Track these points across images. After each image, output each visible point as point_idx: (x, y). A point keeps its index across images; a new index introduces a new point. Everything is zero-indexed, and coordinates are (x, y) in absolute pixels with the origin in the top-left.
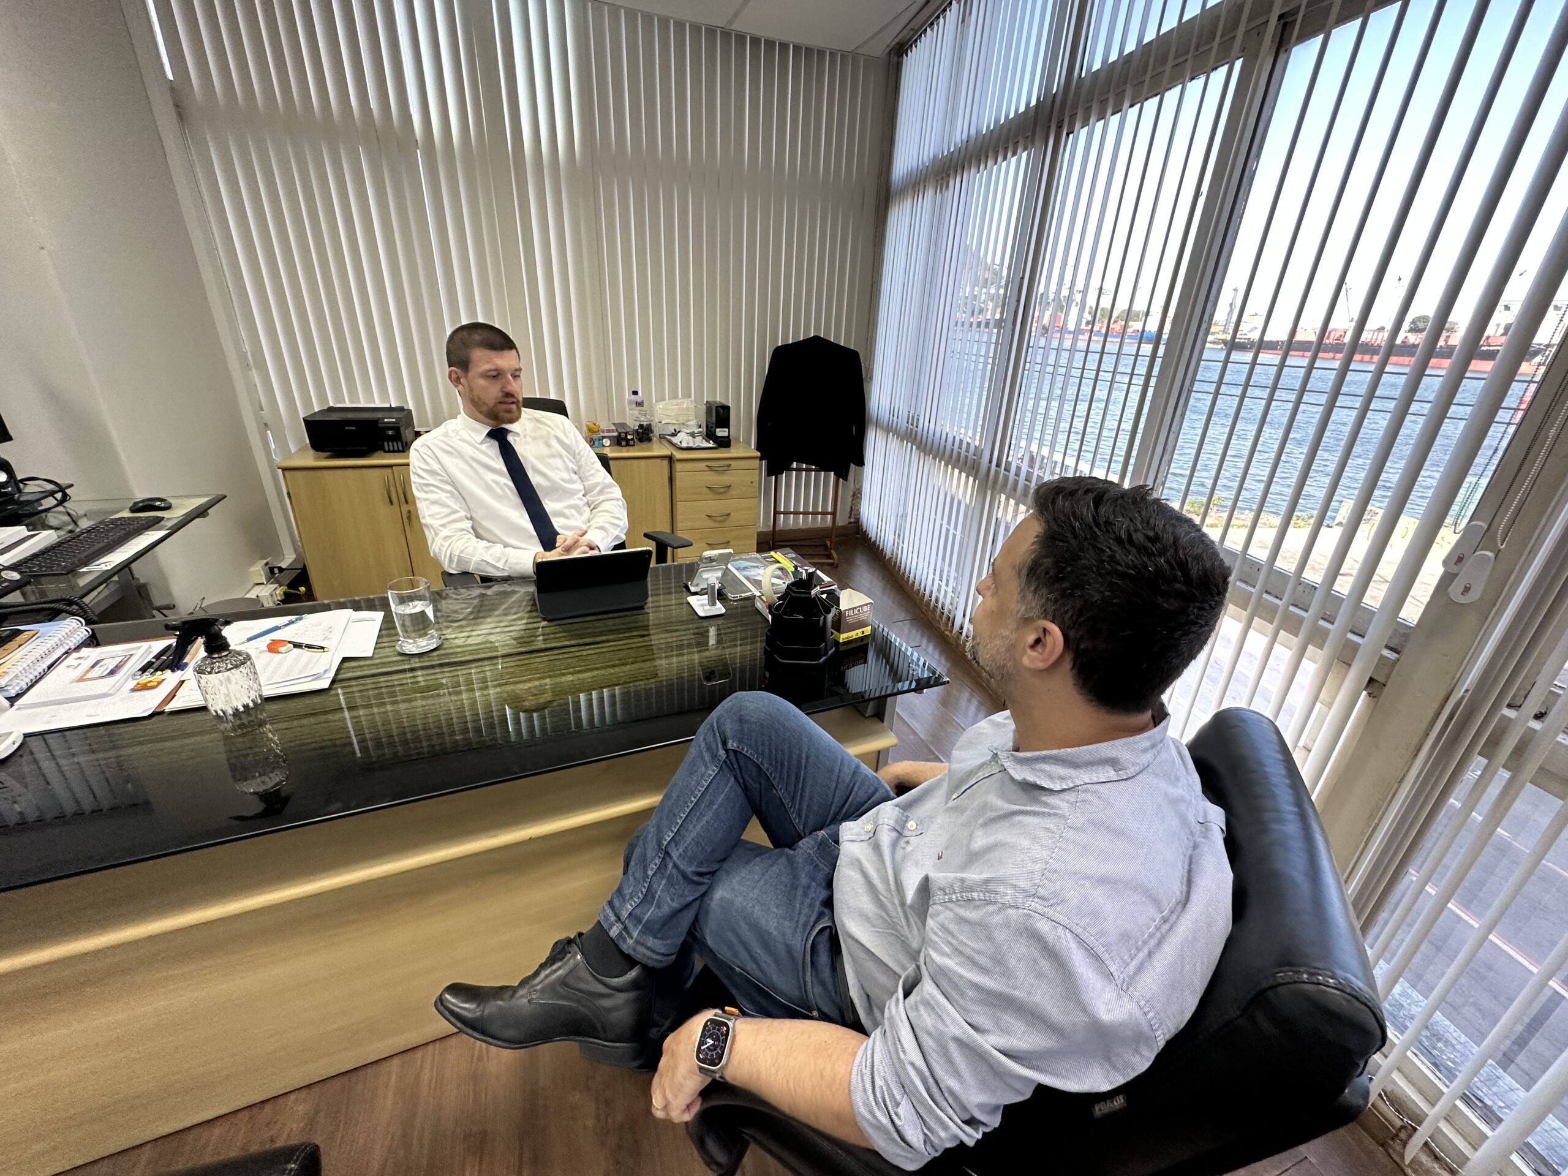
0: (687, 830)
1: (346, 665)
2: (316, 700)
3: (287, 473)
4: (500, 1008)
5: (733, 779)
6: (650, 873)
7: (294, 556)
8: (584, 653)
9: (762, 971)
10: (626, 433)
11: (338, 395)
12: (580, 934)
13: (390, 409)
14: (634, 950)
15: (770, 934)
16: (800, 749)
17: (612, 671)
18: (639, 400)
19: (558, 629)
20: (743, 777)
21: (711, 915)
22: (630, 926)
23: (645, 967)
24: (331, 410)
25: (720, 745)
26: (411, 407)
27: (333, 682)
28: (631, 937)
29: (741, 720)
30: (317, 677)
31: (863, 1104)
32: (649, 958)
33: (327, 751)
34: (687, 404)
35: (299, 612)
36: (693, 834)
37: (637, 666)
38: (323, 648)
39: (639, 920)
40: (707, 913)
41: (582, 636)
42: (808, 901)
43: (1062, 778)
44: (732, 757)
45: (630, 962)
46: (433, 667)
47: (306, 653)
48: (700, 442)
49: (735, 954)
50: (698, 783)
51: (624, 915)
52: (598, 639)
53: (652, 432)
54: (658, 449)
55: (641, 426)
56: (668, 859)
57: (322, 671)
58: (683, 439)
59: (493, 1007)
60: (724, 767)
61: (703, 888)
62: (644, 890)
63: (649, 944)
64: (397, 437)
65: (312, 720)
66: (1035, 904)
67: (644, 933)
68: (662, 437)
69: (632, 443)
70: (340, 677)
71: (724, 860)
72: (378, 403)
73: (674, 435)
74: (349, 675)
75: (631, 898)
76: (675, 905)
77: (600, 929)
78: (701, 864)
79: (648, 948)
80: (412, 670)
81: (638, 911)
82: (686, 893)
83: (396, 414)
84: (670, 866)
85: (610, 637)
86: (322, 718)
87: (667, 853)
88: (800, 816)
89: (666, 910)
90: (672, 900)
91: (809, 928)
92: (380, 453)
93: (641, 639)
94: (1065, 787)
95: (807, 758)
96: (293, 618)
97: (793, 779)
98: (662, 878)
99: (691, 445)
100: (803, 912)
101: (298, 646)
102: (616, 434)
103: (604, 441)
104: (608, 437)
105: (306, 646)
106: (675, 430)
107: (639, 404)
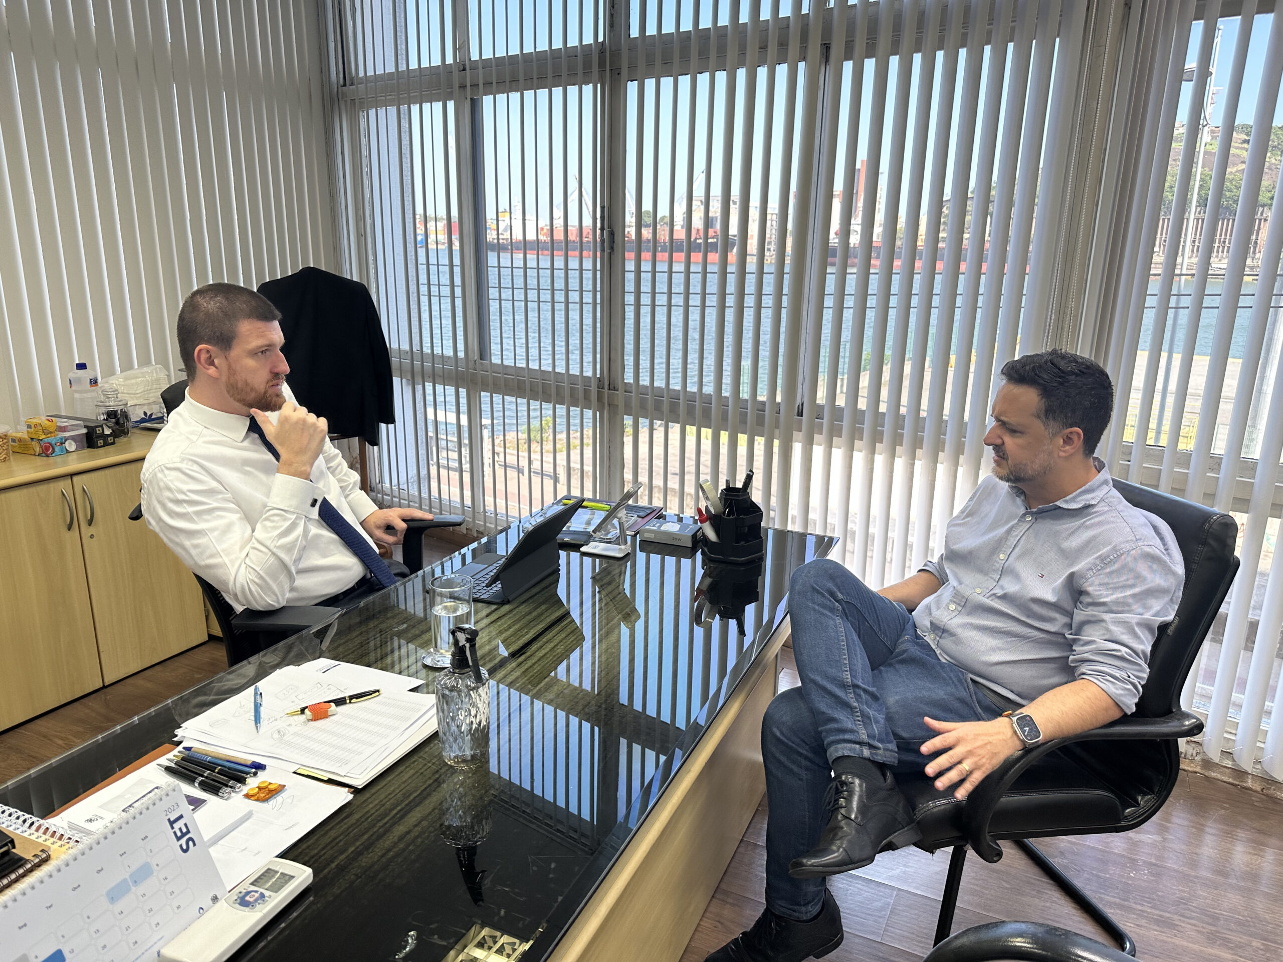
0: (855, 665)
6: (855, 705)
10: (103, 427)
14: (885, 756)
22: (873, 742)
25: (833, 600)
28: (879, 750)
39: (874, 737)
43: (1093, 498)
51: (865, 738)
53: (127, 420)
55: (112, 414)
56: (857, 690)
60: (842, 614)
62: (859, 718)
63: (890, 748)
68: (136, 426)
69: (110, 440)
75: (857, 727)
79: (891, 751)
81: (869, 732)
84: (862, 694)
87: (855, 686)
89: (882, 721)
94: (1098, 501)
98: (863, 704)
101: (340, 702)
102: (84, 431)
103: (67, 444)
104: (73, 438)
105: (351, 697)
106: (145, 414)
107: (94, 382)
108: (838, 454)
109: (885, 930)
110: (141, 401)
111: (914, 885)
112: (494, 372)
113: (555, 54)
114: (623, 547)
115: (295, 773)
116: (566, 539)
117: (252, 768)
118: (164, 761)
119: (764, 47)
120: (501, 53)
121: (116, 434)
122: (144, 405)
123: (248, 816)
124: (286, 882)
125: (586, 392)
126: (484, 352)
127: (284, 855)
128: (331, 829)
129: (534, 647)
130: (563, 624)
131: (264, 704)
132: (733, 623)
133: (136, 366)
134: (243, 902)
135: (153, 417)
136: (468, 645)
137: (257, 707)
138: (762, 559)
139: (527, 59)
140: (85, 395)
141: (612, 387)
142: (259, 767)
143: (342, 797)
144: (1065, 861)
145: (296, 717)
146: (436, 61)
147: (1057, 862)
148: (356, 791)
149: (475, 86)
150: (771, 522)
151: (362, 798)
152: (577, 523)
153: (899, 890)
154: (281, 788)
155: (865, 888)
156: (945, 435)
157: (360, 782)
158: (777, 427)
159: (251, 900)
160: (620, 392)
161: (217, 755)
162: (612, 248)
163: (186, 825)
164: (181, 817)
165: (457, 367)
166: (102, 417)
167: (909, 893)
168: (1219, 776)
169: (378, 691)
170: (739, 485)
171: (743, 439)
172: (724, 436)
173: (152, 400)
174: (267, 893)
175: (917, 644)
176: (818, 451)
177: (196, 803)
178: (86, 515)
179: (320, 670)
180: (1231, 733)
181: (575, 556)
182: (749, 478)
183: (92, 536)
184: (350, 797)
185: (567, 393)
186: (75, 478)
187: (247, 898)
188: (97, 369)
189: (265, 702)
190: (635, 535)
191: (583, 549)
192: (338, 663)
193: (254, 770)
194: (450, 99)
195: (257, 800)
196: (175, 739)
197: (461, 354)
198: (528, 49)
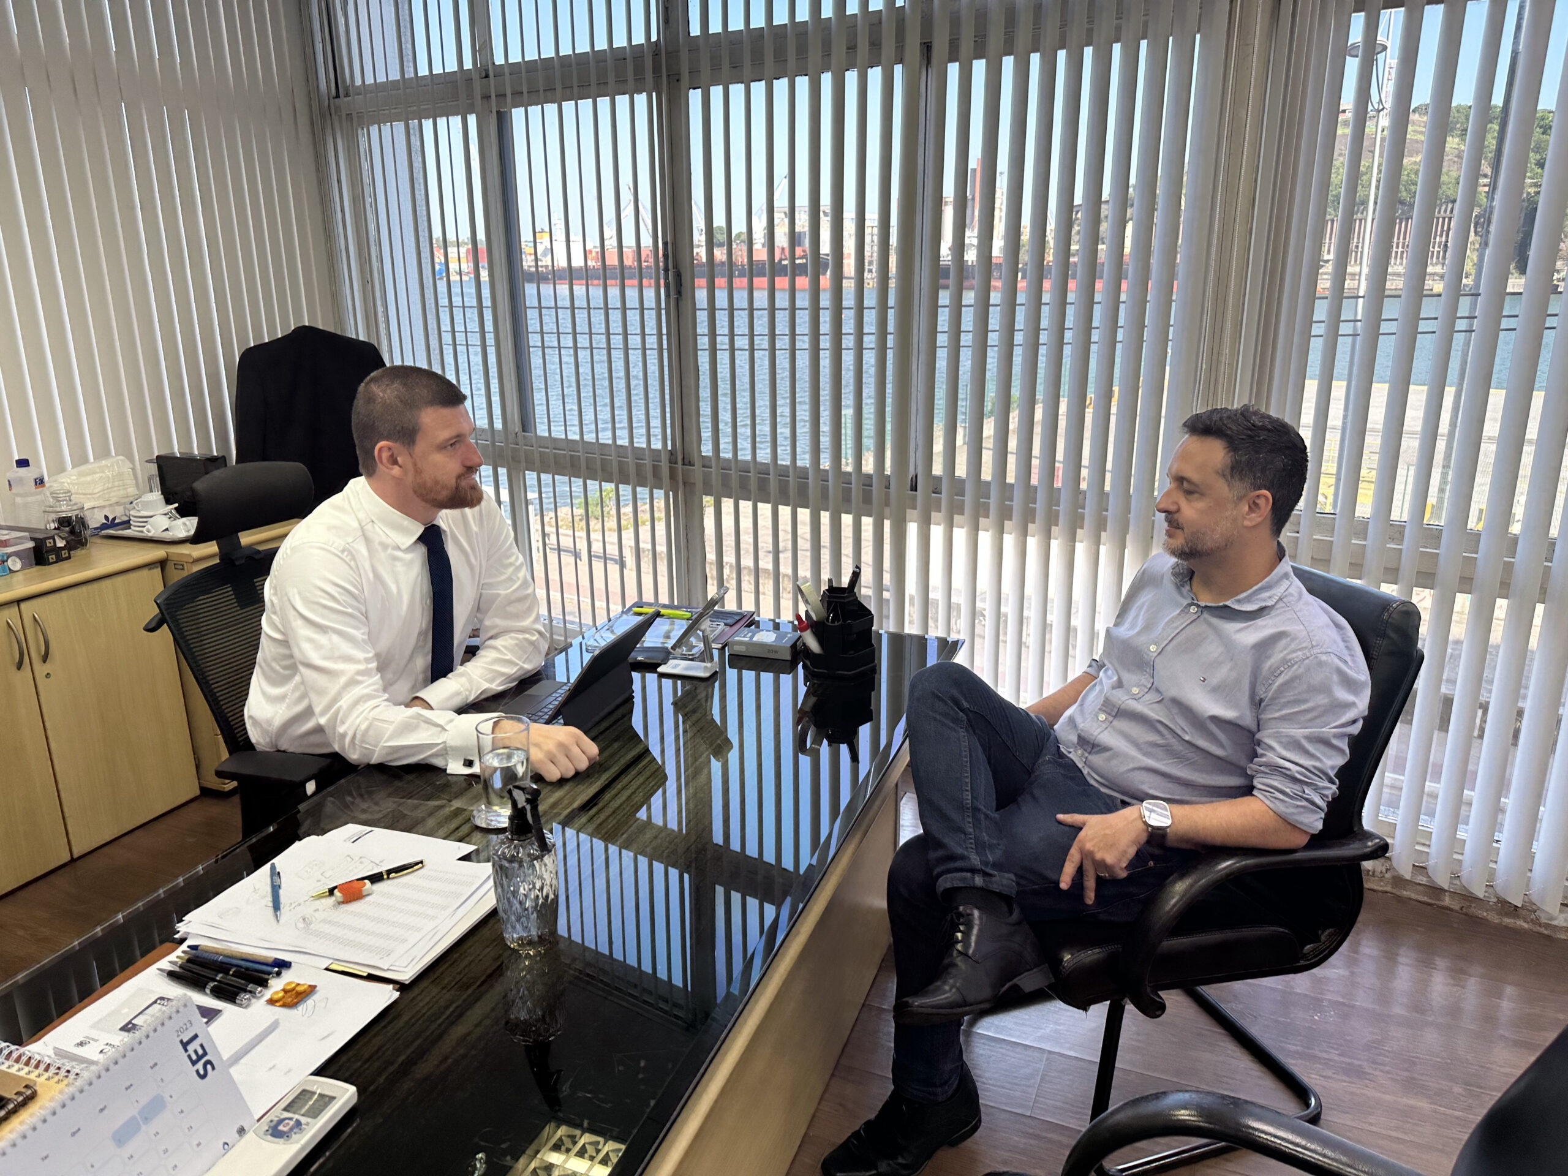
6: (970, 830)
10: (46, 540)
25: (956, 708)
34: (116, 467)
50: (959, 746)
51: (978, 864)
53: (85, 527)
55: (65, 520)
58: (172, 526)
62: (973, 846)
66: (1316, 650)
69: (64, 554)
81: (984, 859)
84: (982, 818)
94: (1275, 600)
101: (376, 878)
102: (31, 544)
103: (10, 562)
104: (17, 554)
105: (389, 872)
106: (106, 518)
107: (40, 482)
108: (960, 535)
109: (1035, 1101)
110: (101, 503)
111: (1067, 1045)
112: (540, 447)
113: (598, 57)
114: (709, 665)
115: (327, 969)
116: (639, 658)
117: (275, 967)
118: (165, 963)
119: (852, 48)
120: (531, 55)
121: (71, 547)
122: (104, 507)
123: (274, 1026)
124: (326, 1105)
125: (656, 470)
126: (526, 422)
127: (320, 1072)
128: (375, 1036)
129: (607, 796)
130: (640, 766)
131: (283, 886)
132: (844, 749)
133: (91, 459)
134: (276, 1132)
135: (117, 521)
136: (528, 807)
137: (275, 889)
138: (874, 671)
139: (564, 62)
140: (30, 499)
141: (687, 462)
142: (284, 965)
143: (385, 996)
144: (1241, 1006)
145: (323, 901)
146: (452, 66)
147: (1230, 1009)
148: (401, 986)
149: (501, 96)
150: (884, 626)
151: (411, 995)
152: (652, 639)
153: (1050, 1052)
154: (312, 989)
155: (1011, 1054)
156: (1084, 509)
157: (406, 975)
158: (887, 503)
159: (285, 1129)
160: (697, 468)
161: (229, 954)
162: (679, 293)
163: (202, 1046)
164: (196, 1036)
165: (493, 443)
166: (53, 526)
167: (1061, 1055)
168: (1414, 896)
169: (421, 862)
170: (845, 582)
171: (847, 519)
172: (825, 517)
173: (114, 500)
174: (303, 1120)
175: (1060, 765)
176: (937, 532)
177: (210, 1014)
178: (39, 650)
179: (349, 839)
180: (1424, 845)
181: (651, 678)
182: (856, 576)
183: (48, 675)
184: (396, 995)
185: (632, 470)
186: (23, 605)
187: (281, 1128)
188: (42, 465)
189: (285, 881)
190: (723, 648)
191: (661, 669)
192: (369, 829)
193: (276, 969)
194: (471, 113)
195: (284, 1006)
196: (177, 936)
197: (498, 425)
198: (566, 50)
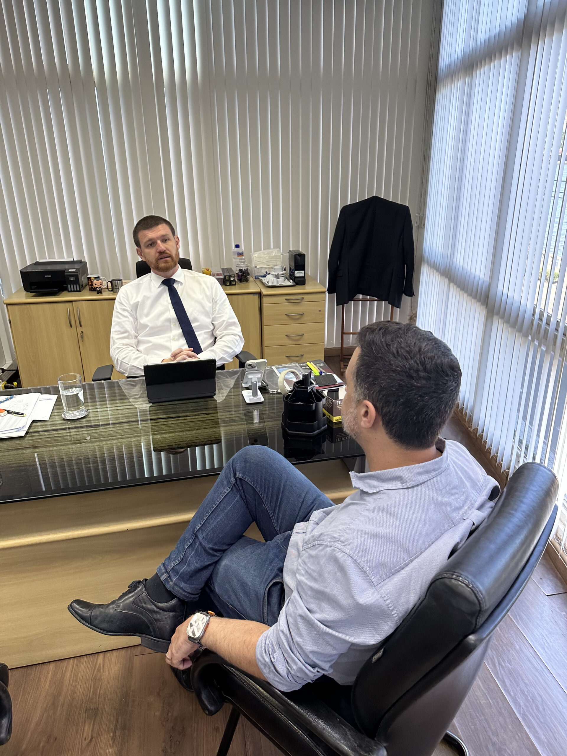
0: (209, 524)
1: (34, 424)
2: (17, 442)
3: (9, 307)
4: (101, 612)
5: (238, 496)
6: (186, 547)
7: (11, 362)
8: (170, 423)
9: (243, 607)
10: (230, 276)
11: (42, 255)
12: (146, 580)
13: (73, 262)
14: (173, 588)
15: (247, 585)
16: (280, 481)
17: (184, 433)
18: (240, 252)
19: (158, 408)
20: (245, 496)
21: (219, 575)
22: (172, 575)
23: (179, 599)
24: (37, 264)
25: (232, 475)
26: (86, 261)
27: (27, 433)
28: (172, 581)
29: (246, 461)
30: (19, 429)
31: (259, 652)
32: (181, 594)
33: (21, 468)
34: (275, 252)
35: (11, 394)
36: (212, 526)
37: (199, 431)
38: (23, 414)
39: (177, 573)
40: (217, 574)
41: (171, 413)
42: (271, 567)
43: (375, 487)
44: (238, 483)
45: (171, 596)
46: (81, 427)
47: (14, 417)
48: (282, 281)
49: (229, 597)
50: (218, 496)
51: (169, 569)
52: (180, 415)
53: (248, 274)
54: (253, 287)
55: (241, 270)
56: (197, 540)
57: (21, 426)
58: (270, 280)
59: (96, 612)
60: (234, 488)
61: (216, 559)
62: (182, 556)
63: (181, 586)
64: (77, 281)
65: (15, 452)
66: (339, 545)
67: (180, 580)
68: (257, 278)
69: (233, 283)
70: (31, 430)
71: (231, 545)
72: (66, 259)
73: (265, 276)
74: (36, 430)
75: (174, 560)
76: (198, 565)
77: (157, 577)
78: (215, 544)
79: (181, 588)
80: (69, 428)
81: (177, 567)
82: (205, 560)
83: (77, 266)
84: (198, 543)
85: (188, 414)
86: (20, 452)
87: (196, 536)
88: (277, 522)
89: (193, 568)
90: (197, 563)
91: (268, 582)
92: (65, 293)
93: (206, 416)
94: (375, 491)
95: (284, 486)
96: (8, 397)
97: (275, 498)
98: (193, 550)
99: (275, 284)
100: (267, 573)
101: (10, 412)
102: (223, 277)
106: (266, 272)
107: (240, 254)
122: (266, 268)
140: (236, 260)
